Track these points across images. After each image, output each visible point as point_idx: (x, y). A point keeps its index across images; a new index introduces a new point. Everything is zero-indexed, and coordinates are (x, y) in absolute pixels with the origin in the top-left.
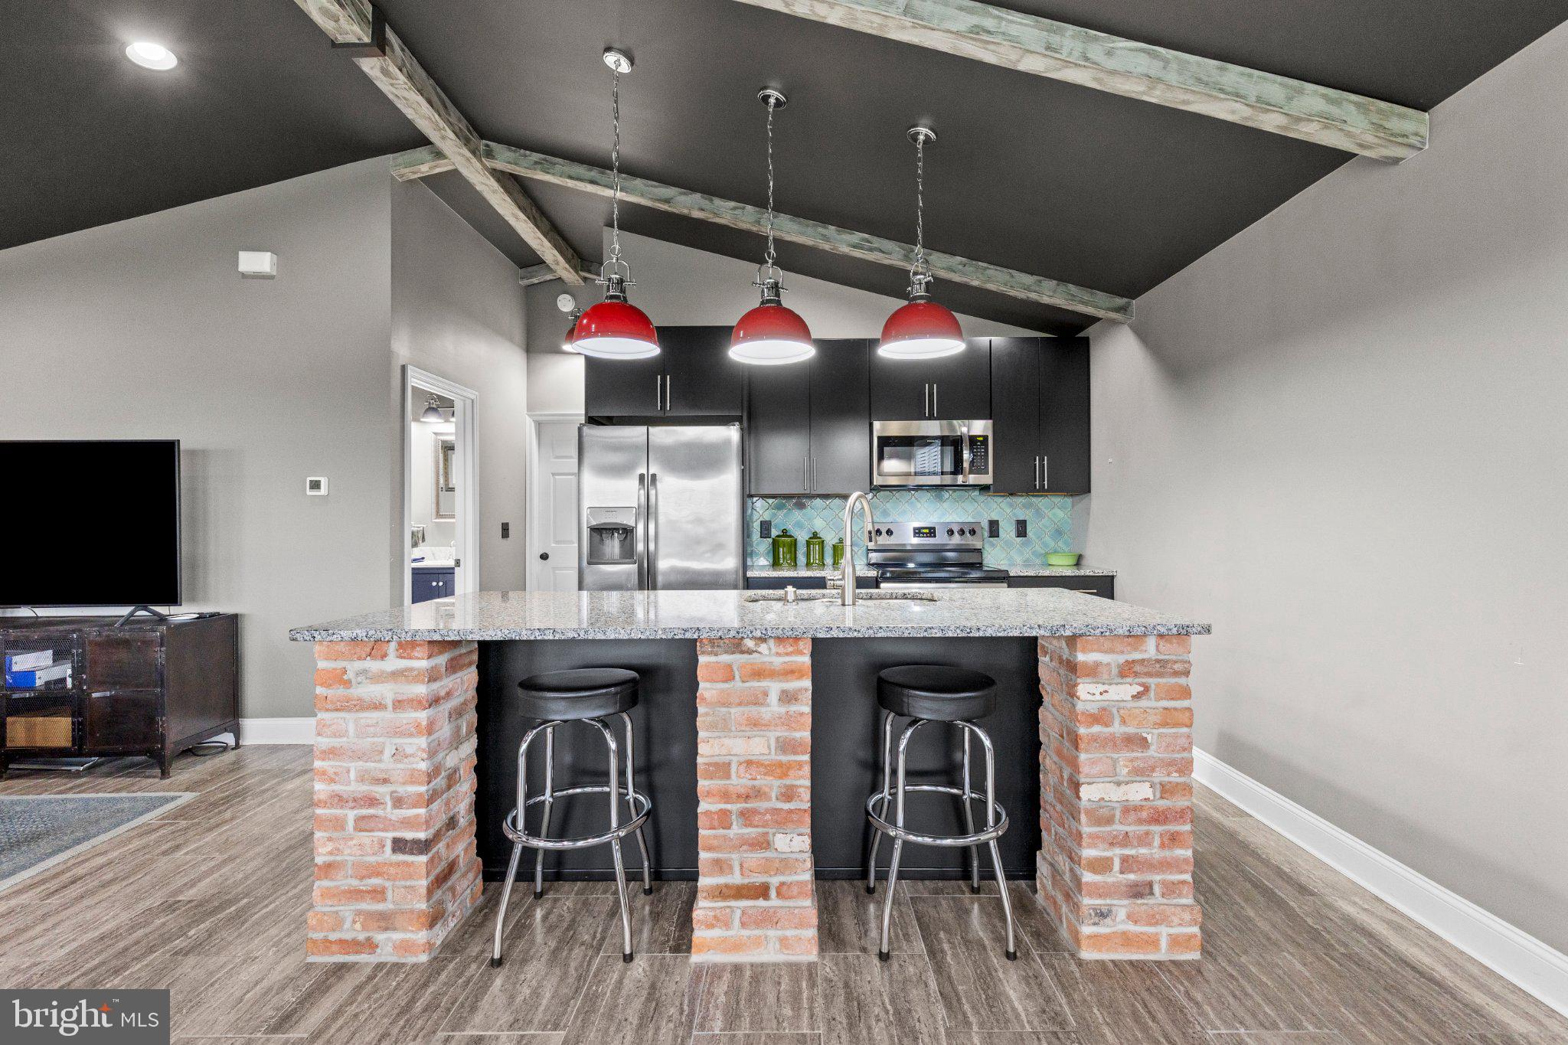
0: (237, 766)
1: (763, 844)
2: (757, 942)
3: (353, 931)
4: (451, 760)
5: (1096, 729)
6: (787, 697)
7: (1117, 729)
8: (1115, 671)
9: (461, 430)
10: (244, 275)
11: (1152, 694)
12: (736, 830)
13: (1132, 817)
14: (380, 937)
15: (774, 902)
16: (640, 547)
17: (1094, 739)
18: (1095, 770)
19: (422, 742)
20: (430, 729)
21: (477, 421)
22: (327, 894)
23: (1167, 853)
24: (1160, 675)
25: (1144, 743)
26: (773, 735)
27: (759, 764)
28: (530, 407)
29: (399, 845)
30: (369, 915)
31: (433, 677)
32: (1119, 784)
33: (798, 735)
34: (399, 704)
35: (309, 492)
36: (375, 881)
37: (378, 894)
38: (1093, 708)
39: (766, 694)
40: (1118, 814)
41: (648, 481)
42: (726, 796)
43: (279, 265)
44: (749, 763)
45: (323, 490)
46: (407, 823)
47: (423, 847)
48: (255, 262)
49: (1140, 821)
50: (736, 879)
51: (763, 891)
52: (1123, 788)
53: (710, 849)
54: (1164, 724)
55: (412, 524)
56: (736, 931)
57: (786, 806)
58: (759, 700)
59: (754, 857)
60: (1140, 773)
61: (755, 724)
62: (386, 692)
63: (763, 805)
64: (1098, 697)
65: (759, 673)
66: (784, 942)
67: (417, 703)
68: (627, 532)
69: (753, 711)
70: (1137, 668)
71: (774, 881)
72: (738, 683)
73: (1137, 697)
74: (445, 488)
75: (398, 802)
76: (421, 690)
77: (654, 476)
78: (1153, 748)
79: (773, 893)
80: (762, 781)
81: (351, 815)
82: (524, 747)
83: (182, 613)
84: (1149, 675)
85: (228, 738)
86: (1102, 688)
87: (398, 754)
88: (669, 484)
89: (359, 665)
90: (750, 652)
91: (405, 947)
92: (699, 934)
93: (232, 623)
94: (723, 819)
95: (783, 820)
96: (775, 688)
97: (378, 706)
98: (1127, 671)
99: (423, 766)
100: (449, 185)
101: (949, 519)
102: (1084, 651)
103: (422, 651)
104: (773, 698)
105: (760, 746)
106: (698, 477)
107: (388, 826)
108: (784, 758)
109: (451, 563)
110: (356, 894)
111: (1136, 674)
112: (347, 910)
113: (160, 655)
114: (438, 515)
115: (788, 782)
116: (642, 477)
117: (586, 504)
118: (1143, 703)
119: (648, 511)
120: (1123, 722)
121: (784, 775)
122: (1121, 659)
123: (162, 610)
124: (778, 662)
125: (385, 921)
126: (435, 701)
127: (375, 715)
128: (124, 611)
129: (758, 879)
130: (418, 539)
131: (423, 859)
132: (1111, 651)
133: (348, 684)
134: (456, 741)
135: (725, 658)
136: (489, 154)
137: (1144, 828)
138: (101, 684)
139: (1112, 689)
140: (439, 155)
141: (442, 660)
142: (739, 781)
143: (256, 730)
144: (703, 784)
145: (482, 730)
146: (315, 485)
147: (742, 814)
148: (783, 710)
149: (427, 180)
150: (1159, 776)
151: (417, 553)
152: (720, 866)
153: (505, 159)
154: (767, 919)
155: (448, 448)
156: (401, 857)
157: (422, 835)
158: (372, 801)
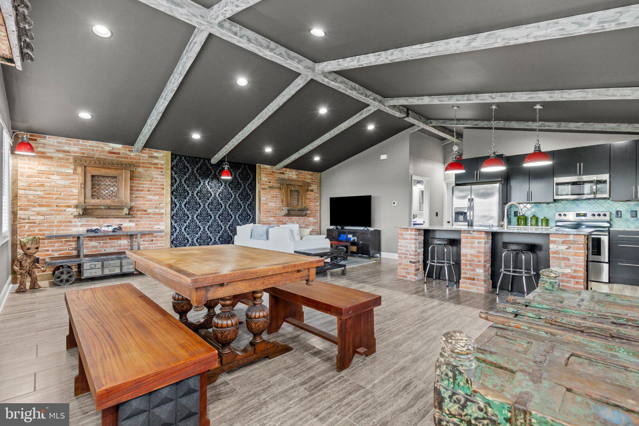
0: (380, 260)
1: (474, 270)
2: (472, 288)
3: (404, 274)
4: (419, 251)
5: (555, 255)
6: (479, 243)
7: (561, 256)
8: (560, 242)
9: (425, 187)
10: (381, 160)
11: (572, 249)
12: (468, 267)
13: (565, 276)
14: (408, 276)
15: (476, 281)
16: (468, 218)
17: (554, 257)
18: (555, 264)
19: (414, 245)
20: (415, 244)
21: (430, 186)
22: (401, 268)
23: (576, 286)
24: (574, 244)
25: (569, 260)
26: (476, 250)
27: (473, 255)
28: (445, 179)
29: (410, 262)
30: (406, 272)
31: (416, 235)
32: (561, 268)
33: (481, 250)
34: (410, 239)
35: (393, 205)
36: (407, 267)
37: (407, 269)
38: (554, 250)
39: (475, 242)
40: (561, 275)
41: (471, 200)
42: (466, 260)
43: (388, 157)
44: (471, 255)
45: (396, 205)
46: (412, 258)
47: (414, 263)
48: (384, 157)
49: (567, 277)
50: (468, 276)
51: (474, 279)
52: (562, 269)
53: (463, 270)
54: (575, 255)
55: (413, 212)
56: (468, 285)
57: (479, 264)
58: (473, 243)
59: (472, 272)
60: (567, 266)
61: (472, 247)
62: (409, 237)
63: (474, 263)
64: (555, 248)
65: (473, 238)
66: (478, 289)
67: (413, 239)
68: (465, 213)
69: (472, 245)
70: (567, 242)
71: (476, 278)
72: (469, 240)
73: (567, 249)
74: (421, 203)
75: (410, 255)
76: (414, 237)
77: (473, 199)
78: (572, 261)
79: (476, 280)
80: (474, 258)
81: (403, 256)
82: (430, 249)
83: (371, 229)
84: (570, 244)
85: (378, 255)
86: (556, 246)
87: (410, 247)
88: (477, 201)
89: (404, 232)
90: (471, 234)
91: (411, 278)
92: (461, 285)
93: (380, 231)
94: (466, 265)
95: (478, 266)
96: (476, 241)
97: (407, 239)
98: (564, 243)
99: (414, 249)
100: (423, 131)
101: (598, 210)
102: (552, 237)
103: (414, 231)
104: (476, 243)
105: (473, 252)
106: (486, 198)
107: (409, 259)
108: (478, 254)
109: (423, 223)
110: (404, 269)
111: (567, 243)
112: (403, 271)
113: (369, 236)
114: (420, 210)
115: (479, 259)
116: (469, 199)
117: (454, 206)
118: (569, 250)
119: (471, 208)
120: (563, 254)
121: (478, 258)
122: (563, 240)
123: (368, 228)
124: (477, 236)
125: (409, 273)
126: (416, 239)
127: (407, 240)
128: (362, 228)
129: (473, 277)
130: (415, 217)
131: (414, 265)
132: (559, 238)
133: (403, 235)
134: (419, 248)
135: (467, 235)
136: (431, 123)
137: (568, 279)
138: (361, 241)
139: (559, 246)
140: (419, 126)
141: (417, 233)
142: (469, 258)
143: (384, 255)
144: (462, 258)
145: (424, 248)
146: (394, 203)
147: (470, 264)
148: (478, 245)
149: (418, 131)
150: (573, 268)
151: (414, 220)
152: (465, 273)
153: (434, 123)
154: (473, 284)
155: (422, 192)
156: (411, 264)
157: (414, 261)
158: (406, 254)
